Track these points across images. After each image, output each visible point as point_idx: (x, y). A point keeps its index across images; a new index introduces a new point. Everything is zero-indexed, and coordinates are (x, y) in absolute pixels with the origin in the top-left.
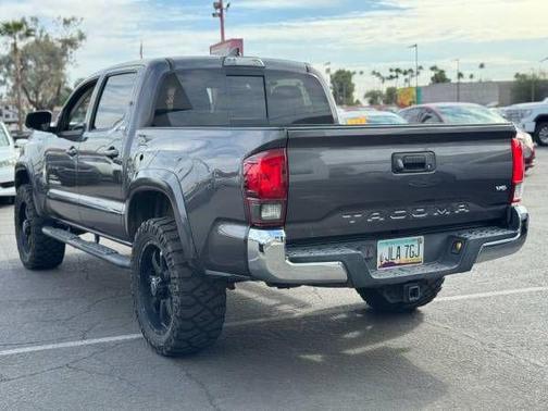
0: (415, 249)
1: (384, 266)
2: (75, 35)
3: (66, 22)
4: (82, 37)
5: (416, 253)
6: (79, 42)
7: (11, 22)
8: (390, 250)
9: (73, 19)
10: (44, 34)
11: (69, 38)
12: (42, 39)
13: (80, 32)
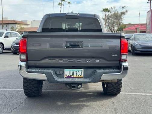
0: (80, 73)
1: (67, 77)
2: (125, 11)
3: (123, 8)
4: (127, 11)
5: (80, 74)
6: (126, 13)
7: (105, 9)
8: (70, 73)
9: (125, 7)
10: (117, 11)
11: (123, 12)
12: (116, 13)
13: (126, 10)
